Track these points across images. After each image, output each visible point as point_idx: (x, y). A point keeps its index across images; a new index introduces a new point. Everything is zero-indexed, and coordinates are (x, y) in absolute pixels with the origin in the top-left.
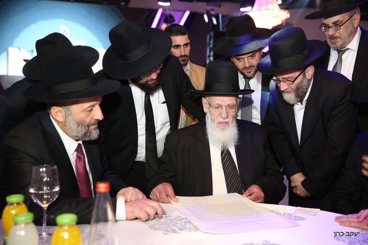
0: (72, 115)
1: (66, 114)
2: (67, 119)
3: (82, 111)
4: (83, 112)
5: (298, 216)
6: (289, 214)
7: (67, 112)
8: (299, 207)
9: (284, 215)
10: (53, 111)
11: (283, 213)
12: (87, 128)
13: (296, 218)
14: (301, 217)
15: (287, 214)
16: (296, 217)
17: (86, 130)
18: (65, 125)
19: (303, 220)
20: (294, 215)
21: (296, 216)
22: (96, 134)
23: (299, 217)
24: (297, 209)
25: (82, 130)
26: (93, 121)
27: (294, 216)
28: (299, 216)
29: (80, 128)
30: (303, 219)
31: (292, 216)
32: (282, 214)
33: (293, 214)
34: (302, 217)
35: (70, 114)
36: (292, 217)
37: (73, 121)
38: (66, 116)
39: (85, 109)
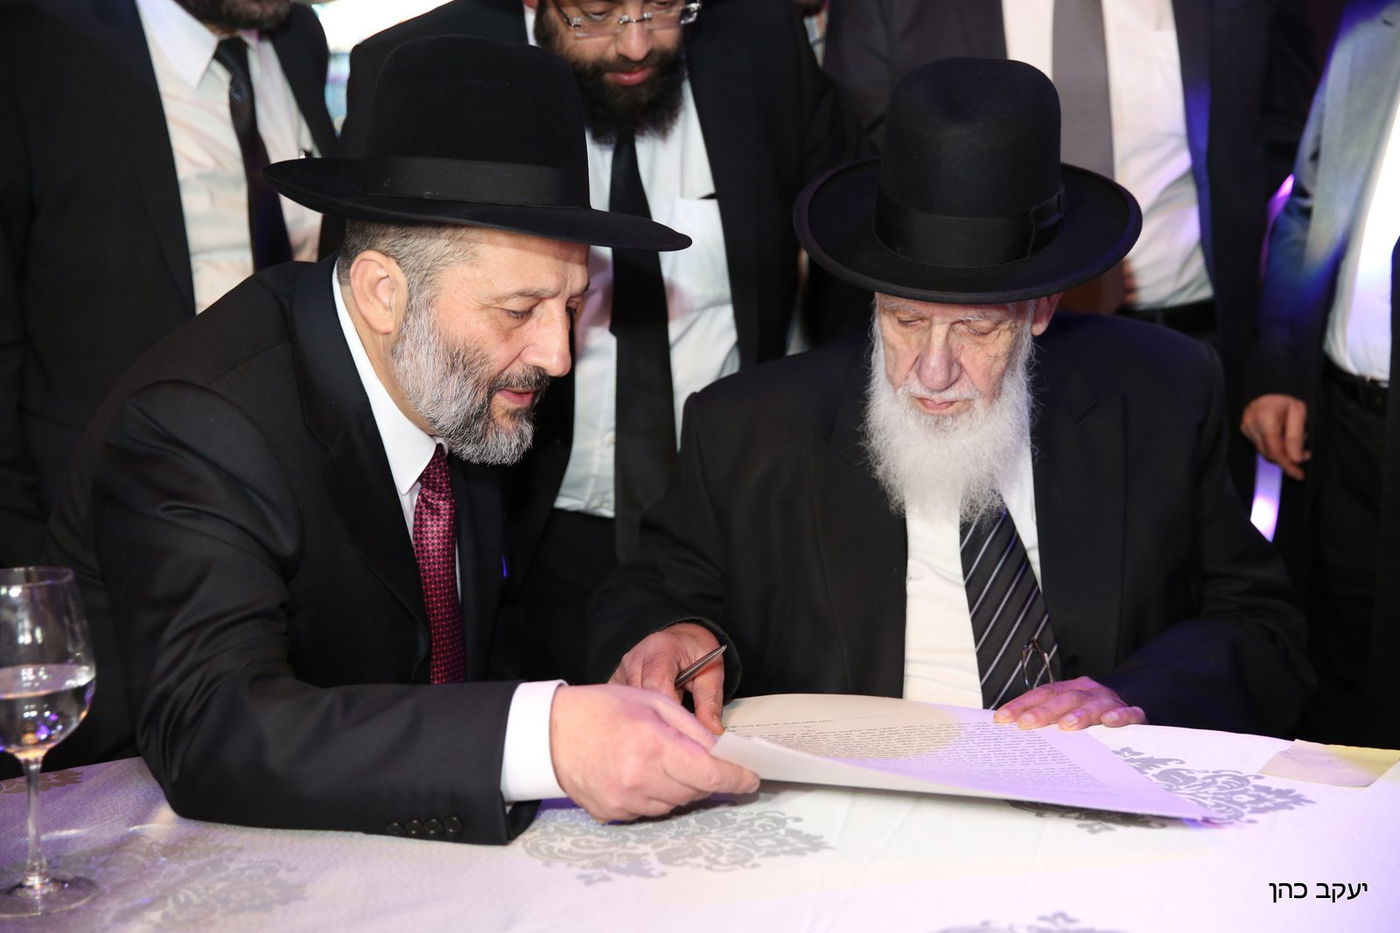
0: (434, 311)
1: (410, 300)
2: (410, 322)
3: (487, 302)
4: (486, 307)
5: (1274, 787)
6: (1234, 777)
7: (420, 292)
8: (1297, 741)
9: (1209, 781)
10: (360, 270)
11: (1207, 772)
12: (482, 395)
13: (1263, 800)
14: (1292, 791)
15: (1224, 779)
16: (1263, 794)
17: (477, 405)
18: (393, 352)
19: (1292, 808)
20: (1260, 782)
21: (1268, 790)
22: (516, 441)
23: (1280, 793)
24: (1285, 753)
25: (463, 394)
26: (517, 369)
27: (1257, 788)
28: (1283, 787)
29: (454, 380)
30: (1299, 800)
31: (1248, 787)
32: (1199, 776)
33: (1258, 777)
34: (1295, 794)
35: (429, 302)
36: (1245, 792)
37: (431, 338)
38: (409, 309)
39: (498, 300)
